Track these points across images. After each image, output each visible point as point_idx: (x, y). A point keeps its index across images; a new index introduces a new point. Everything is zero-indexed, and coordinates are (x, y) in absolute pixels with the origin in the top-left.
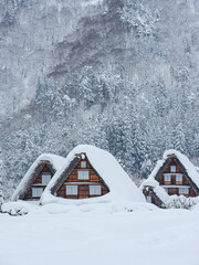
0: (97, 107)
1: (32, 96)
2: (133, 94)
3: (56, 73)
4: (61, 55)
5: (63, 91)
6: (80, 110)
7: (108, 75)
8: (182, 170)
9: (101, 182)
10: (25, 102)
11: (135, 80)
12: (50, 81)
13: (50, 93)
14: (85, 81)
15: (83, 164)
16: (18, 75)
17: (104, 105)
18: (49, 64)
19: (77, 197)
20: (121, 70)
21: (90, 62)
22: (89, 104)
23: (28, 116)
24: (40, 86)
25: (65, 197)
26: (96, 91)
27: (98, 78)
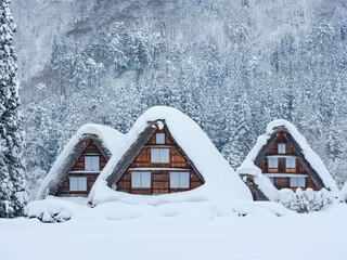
0: (131, 74)
1: (46, 60)
2: (177, 57)
3: (77, 31)
4: (83, 8)
5: (87, 53)
6: (110, 78)
7: (144, 32)
8: (295, 150)
9: (189, 167)
10: (37, 69)
11: (179, 40)
12: (70, 40)
13: (70, 56)
14: (116, 41)
15: (160, 138)
16: (27, 33)
17: (140, 71)
18: (68, 20)
19: (150, 191)
20: (161, 27)
21: (121, 17)
22: (121, 70)
23: (41, 86)
24: (56, 48)
25: (131, 191)
26: (129, 54)
27: (132, 36)
